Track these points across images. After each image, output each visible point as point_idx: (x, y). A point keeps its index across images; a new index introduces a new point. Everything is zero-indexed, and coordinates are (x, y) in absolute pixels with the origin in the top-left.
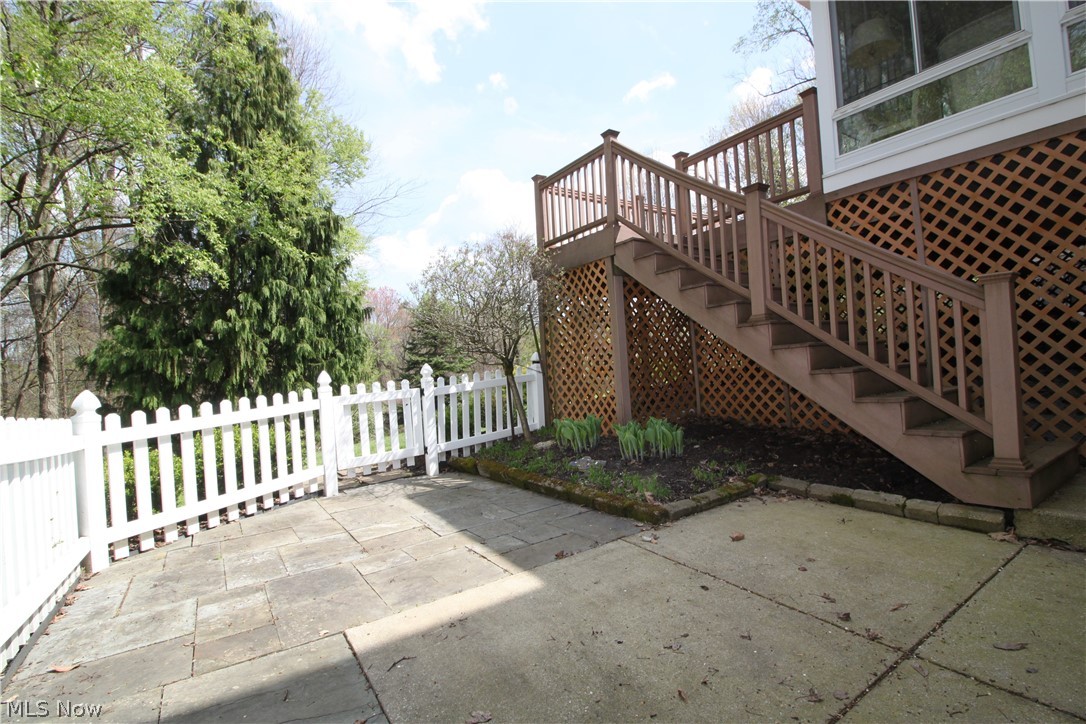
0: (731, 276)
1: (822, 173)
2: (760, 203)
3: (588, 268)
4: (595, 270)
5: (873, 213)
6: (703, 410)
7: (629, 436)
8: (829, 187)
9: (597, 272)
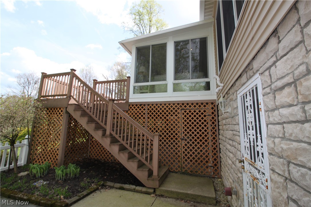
0: (102, 122)
1: (129, 97)
2: (112, 104)
3: (57, 109)
4: (59, 110)
5: (138, 109)
6: (90, 156)
7: (60, 172)
8: (130, 101)
9: (60, 111)
